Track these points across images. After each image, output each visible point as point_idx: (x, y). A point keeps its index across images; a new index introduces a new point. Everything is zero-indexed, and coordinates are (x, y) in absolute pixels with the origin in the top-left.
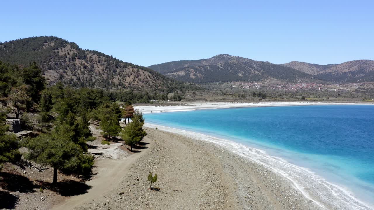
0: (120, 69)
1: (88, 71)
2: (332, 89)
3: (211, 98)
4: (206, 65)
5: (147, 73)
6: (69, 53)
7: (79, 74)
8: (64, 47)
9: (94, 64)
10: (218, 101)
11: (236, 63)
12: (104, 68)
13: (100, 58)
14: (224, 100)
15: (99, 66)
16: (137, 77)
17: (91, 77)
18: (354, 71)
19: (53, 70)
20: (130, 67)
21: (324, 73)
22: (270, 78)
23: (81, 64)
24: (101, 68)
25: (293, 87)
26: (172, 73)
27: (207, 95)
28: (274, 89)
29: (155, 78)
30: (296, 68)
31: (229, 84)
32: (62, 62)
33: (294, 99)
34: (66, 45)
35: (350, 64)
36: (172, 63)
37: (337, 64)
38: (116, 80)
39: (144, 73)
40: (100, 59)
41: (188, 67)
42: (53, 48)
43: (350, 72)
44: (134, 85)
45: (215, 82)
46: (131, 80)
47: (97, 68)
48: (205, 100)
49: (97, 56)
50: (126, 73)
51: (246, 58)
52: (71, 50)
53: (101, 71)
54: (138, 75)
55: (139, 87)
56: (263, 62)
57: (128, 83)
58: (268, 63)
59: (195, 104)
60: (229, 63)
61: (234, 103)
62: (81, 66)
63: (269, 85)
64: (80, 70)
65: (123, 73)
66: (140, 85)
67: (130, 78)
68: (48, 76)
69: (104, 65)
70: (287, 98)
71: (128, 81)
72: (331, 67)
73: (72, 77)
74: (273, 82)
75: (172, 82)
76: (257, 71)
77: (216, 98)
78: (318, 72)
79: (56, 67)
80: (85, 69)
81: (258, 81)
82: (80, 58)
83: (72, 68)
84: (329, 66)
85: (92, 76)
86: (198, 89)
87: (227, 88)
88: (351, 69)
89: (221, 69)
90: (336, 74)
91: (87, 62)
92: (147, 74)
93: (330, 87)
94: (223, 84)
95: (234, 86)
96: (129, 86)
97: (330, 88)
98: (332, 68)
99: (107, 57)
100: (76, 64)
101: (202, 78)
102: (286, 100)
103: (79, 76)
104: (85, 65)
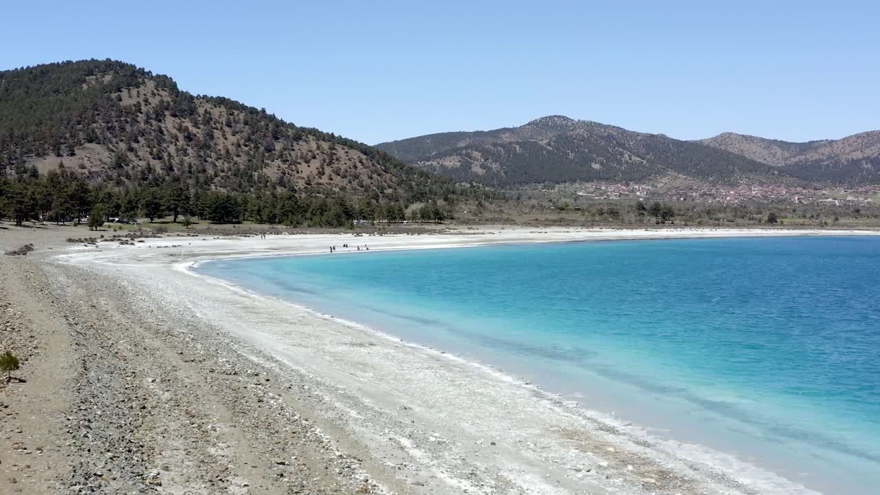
0: (285, 142)
1: (196, 146)
2: (829, 200)
3: (525, 218)
4: (510, 143)
5: (355, 154)
6: (150, 101)
7: (169, 155)
8: (138, 87)
9: (215, 131)
10: (547, 225)
11: (585, 136)
12: (242, 142)
13: (232, 114)
14: (562, 223)
15: (229, 135)
16: (330, 163)
17: (202, 164)
18: (877, 157)
19: (99, 144)
20: (311, 137)
21: (801, 161)
22: (669, 173)
23: (180, 129)
24: (232, 139)
25: (729, 196)
26: (429, 161)
27: (514, 210)
28: (682, 199)
29: (378, 166)
30: (734, 150)
31: (569, 188)
32: (128, 122)
33: (747, 222)
34: (143, 80)
35: (866, 140)
36: (428, 139)
37: (832, 141)
38: (272, 171)
39: (347, 153)
40: (232, 117)
41: (466, 148)
42: (106, 89)
43: (868, 159)
44: (321, 184)
45: (534, 184)
46: (311, 172)
47: (221, 141)
48: (510, 222)
49: (224, 110)
50: (299, 154)
51: (609, 126)
52: (154, 94)
53: (232, 149)
54: (331, 159)
55: (334, 189)
56: (652, 136)
57: (303, 178)
58: (663, 137)
59: (482, 231)
60: (567, 138)
61: (591, 230)
62: (179, 134)
63: (669, 189)
64: (176, 145)
65: (292, 153)
66: (337, 185)
67: (309, 166)
68: (83, 159)
69: (242, 132)
70: (729, 219)
71: (304, 175)
72: (819, 147)
73: (151, 163)
74: (678, 183)
75: (422, 179)
76: (638, 156)
77: (541, 217)
78: (786, 159)
79: (109, 135)
80: (190, 143)
81: (640, 180)
82: (177, 113)
83: (152, 140)
84: (812, 146)
85: (206, 161)
86: (491, 196)
87: (565, 197)
88: (868, 152)
89: (548, 151)
90: (831, 165)
91: (196, 125)
92: (355, 157)
93: (824, 194)
94: (553, 188)
95: (581, 194)
96: (305, 188)
97: (823, 196)
98: (822, 150)
99: (251, 113)
100: (163, 129)
101: (503, 174)
102: (728, 223)
103: (169, 160)
104: (189, 133)
